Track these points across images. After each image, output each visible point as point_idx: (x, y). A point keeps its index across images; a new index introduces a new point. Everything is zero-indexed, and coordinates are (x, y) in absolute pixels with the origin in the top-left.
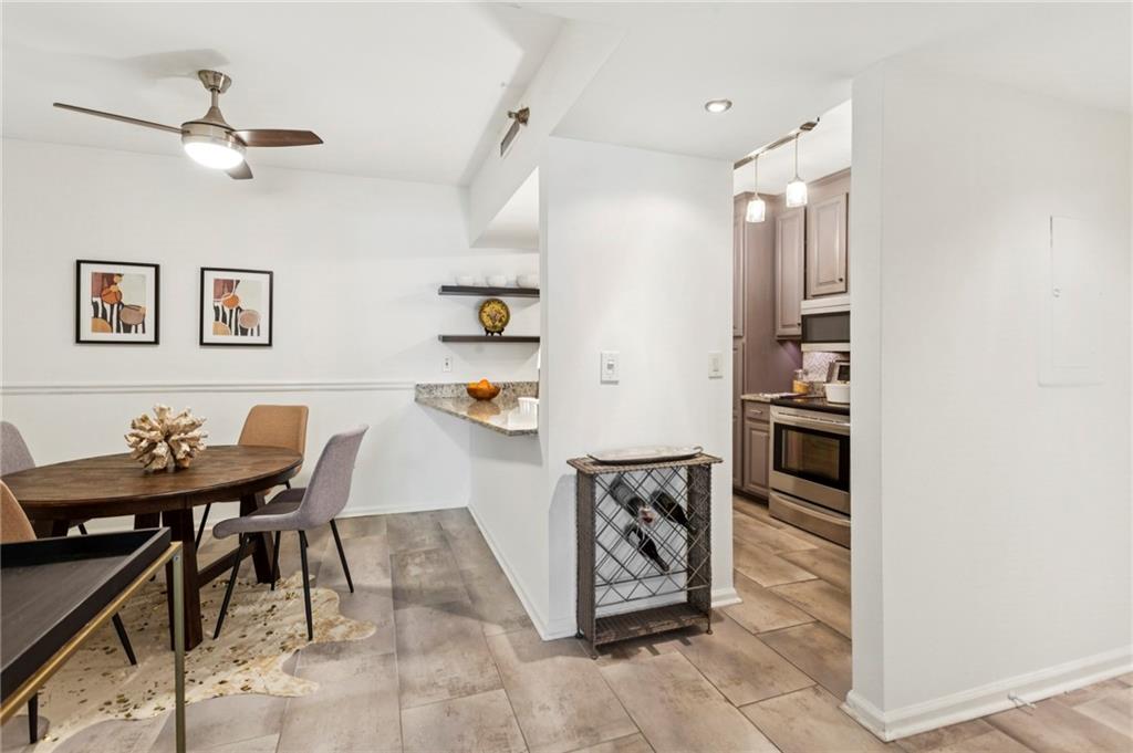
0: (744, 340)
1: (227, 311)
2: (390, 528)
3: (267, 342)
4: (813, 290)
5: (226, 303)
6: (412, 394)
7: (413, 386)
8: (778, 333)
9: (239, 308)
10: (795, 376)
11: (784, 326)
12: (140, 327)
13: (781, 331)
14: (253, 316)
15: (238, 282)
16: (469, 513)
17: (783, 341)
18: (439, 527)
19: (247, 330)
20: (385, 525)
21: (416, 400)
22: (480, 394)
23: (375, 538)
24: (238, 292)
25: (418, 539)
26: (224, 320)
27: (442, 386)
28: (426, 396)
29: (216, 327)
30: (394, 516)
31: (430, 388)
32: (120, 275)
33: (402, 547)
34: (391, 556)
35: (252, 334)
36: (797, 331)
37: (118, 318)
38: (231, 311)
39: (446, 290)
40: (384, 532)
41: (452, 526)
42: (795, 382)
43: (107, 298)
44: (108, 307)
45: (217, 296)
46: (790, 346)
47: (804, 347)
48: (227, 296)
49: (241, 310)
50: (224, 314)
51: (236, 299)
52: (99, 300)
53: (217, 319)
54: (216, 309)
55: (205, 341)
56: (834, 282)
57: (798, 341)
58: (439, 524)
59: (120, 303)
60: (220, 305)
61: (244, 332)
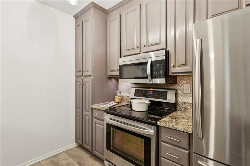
0: (92, 77)
4: (124, 53)
8: (108, 74)
10: (116, 94)
11: (111, 71)
13: (110, 73)
17: (110, 78)
36: (117, 73)
42: (116, 96)
46: (113, 80)
47: (120, 81)
56: (134, 49)
57: (117, 78)
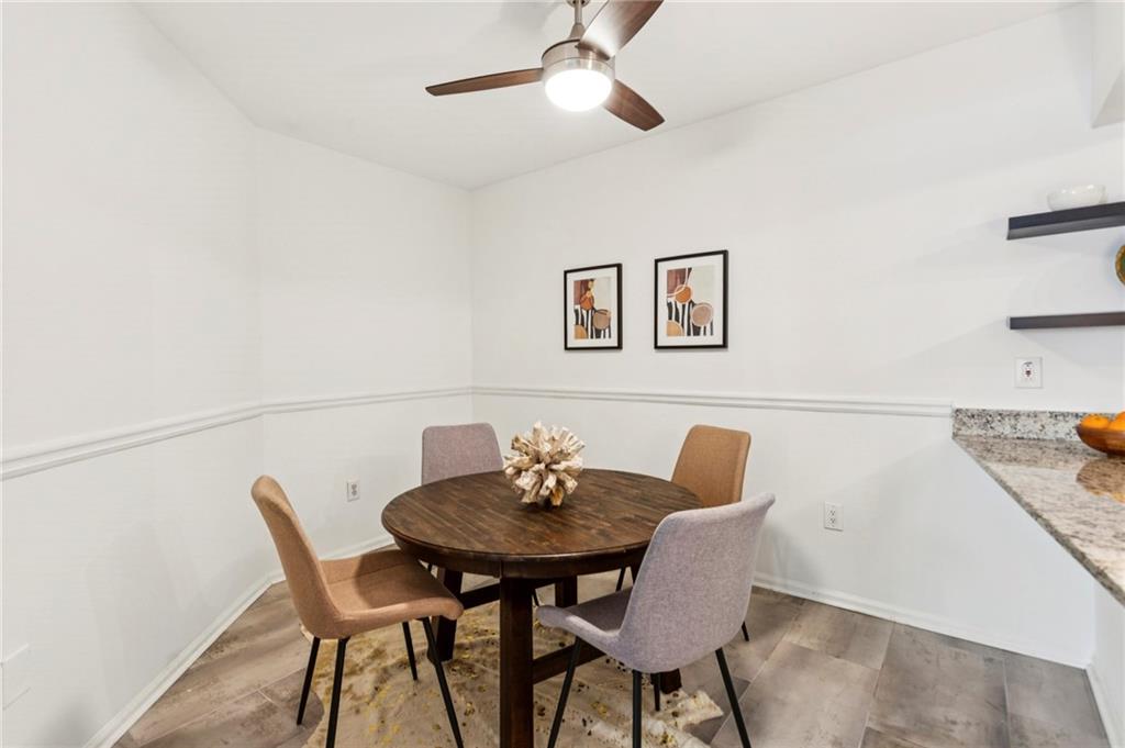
1: (680, 306)
2: (893, 663)
3: (721, 343)
5: (679, 298)
6: (948, 426)
7: (949, 411)
9: (691, 301)
12: (607, 331)
14: (706, 310)
15: (690, 270)
16: (1089, 689)
18: (999, 703)
19: (699, 328)
20: (885, 646)
21: (955, 435)
22: (1113, 443)
23: (856, 670)
24: (691, 282)
25: (939, 713)
26: (677, 319)
27: (1017, 415)
28: (975, 431)
29: (669, 325)
30: (912, 631)
31: (985, 418)
32: (592, 280)
33: (897, 721)
34: (869, 731)
35: (705, 333)
37: (592, 324)
38: (684, 306)
39: (1022, 226)
40: (878, 662)
41: (1034, 712)
43: (585, 304)
44: (584, 312)
45: (670, 291)
48: (681, 289)
49: (694, 305)
50: (677, 309)
51: (688, 290)
52: (578, 307)
53: (670, 318)
54: (670, 305)
55: (659, 344)
58: (1001, 692)
59: (593, 308)
60: (672, 300)
61: (697, 332)
